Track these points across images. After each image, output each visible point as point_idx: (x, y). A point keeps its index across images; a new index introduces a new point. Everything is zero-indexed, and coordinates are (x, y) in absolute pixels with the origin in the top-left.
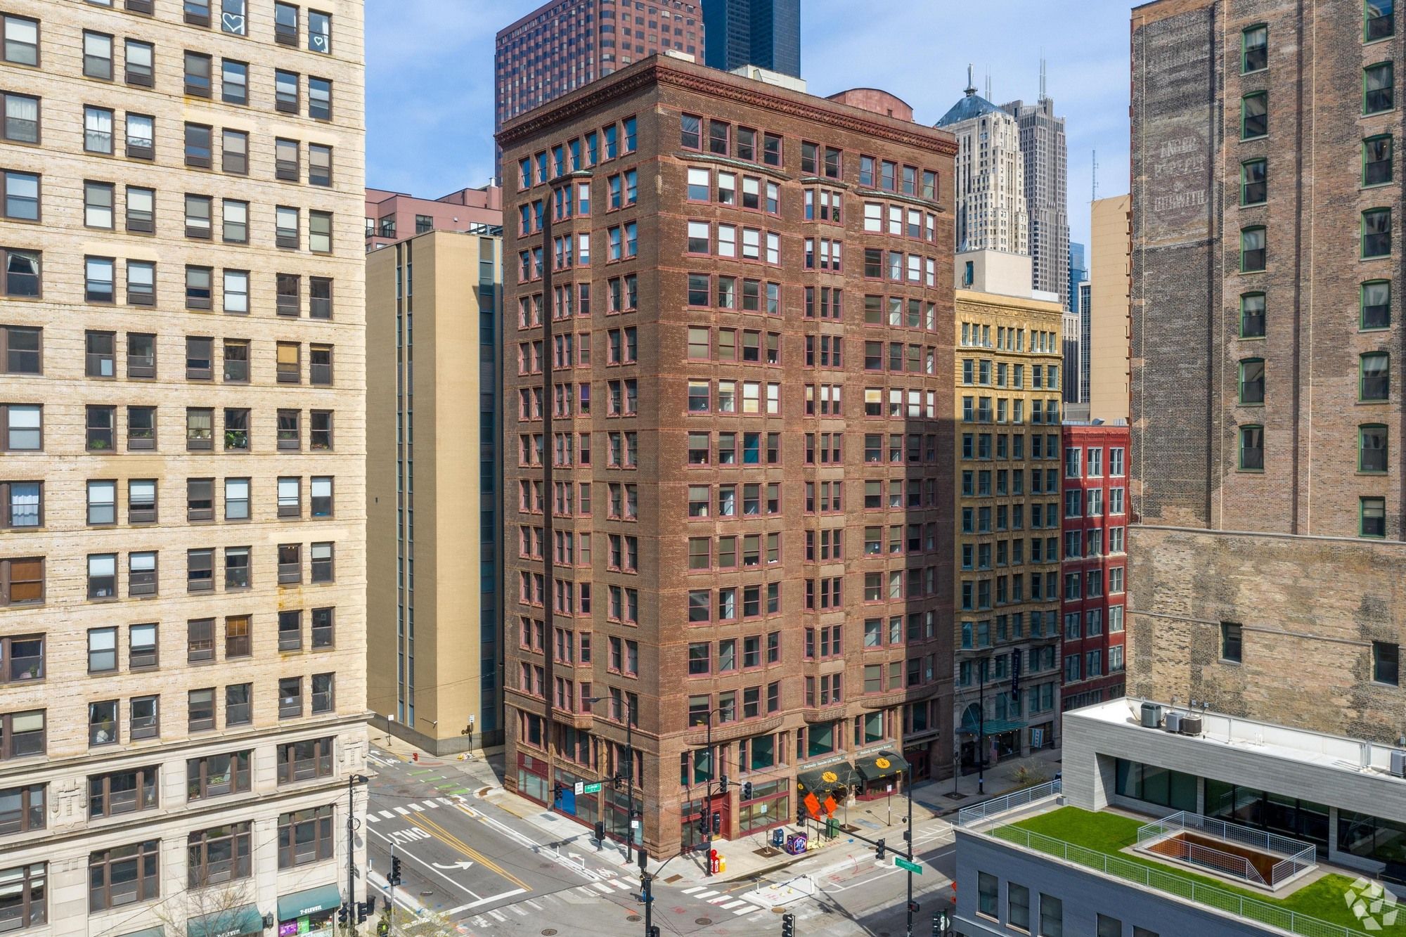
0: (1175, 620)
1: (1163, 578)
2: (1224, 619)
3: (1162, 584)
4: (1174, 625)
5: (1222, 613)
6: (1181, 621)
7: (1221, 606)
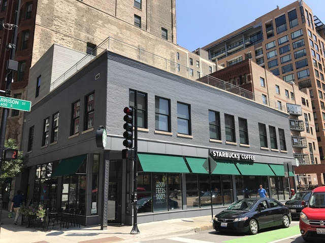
0: (65, 35)
1: (59, 15)
2: (89, 41)
3: (58, 17)
4: (64, 38)
5: (88, 38)
6: (69, 36)
7: (88, 35)
